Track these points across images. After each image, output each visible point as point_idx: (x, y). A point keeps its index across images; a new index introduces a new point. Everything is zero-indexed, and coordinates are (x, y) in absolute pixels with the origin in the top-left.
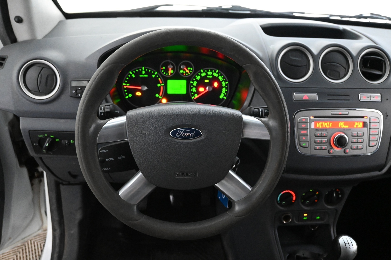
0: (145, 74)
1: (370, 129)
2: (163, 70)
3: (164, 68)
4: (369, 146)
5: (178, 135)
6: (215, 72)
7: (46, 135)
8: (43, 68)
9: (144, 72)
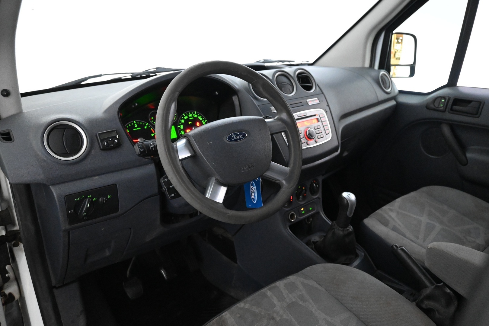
0: (138, 127)
1: (322, 122)
2: (152, 120)
3: (152, 118)
4: (327, 134)
5: (233, 139)
6: (194, 113)
7: (83, 196)
8: (65, 129)
9: (136, 126)
